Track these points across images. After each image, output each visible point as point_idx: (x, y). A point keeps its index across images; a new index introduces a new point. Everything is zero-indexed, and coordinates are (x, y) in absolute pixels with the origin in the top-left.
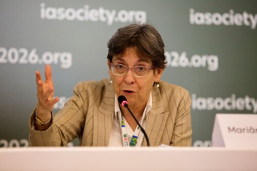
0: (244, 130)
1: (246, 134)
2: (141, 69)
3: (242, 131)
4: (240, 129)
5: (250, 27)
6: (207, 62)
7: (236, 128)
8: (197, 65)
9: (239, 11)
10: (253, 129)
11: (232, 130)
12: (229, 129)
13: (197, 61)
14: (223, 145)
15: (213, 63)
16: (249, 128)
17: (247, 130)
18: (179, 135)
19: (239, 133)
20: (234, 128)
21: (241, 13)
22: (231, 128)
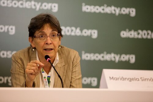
0: (118, 78)
1: (119, 81)
2: (54, 35)
3: (117, 79)
4: (116, 78)
5: (115, 14)
6: (91, 33)
7: (114, 78)
8: (85, 35)
9: (109, 5)
10: (124, 78)
11: (112, 79)
12: (110, 78)
13: (85, 33)
14: (107, 87)
15: (94, 34)
16: (121, 78)
17: (120, 78)
18: (74, 77)
19: (115, 80)
20: (113, 78)
21: (111, 6)
22: (111, 77)
